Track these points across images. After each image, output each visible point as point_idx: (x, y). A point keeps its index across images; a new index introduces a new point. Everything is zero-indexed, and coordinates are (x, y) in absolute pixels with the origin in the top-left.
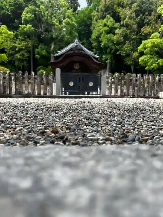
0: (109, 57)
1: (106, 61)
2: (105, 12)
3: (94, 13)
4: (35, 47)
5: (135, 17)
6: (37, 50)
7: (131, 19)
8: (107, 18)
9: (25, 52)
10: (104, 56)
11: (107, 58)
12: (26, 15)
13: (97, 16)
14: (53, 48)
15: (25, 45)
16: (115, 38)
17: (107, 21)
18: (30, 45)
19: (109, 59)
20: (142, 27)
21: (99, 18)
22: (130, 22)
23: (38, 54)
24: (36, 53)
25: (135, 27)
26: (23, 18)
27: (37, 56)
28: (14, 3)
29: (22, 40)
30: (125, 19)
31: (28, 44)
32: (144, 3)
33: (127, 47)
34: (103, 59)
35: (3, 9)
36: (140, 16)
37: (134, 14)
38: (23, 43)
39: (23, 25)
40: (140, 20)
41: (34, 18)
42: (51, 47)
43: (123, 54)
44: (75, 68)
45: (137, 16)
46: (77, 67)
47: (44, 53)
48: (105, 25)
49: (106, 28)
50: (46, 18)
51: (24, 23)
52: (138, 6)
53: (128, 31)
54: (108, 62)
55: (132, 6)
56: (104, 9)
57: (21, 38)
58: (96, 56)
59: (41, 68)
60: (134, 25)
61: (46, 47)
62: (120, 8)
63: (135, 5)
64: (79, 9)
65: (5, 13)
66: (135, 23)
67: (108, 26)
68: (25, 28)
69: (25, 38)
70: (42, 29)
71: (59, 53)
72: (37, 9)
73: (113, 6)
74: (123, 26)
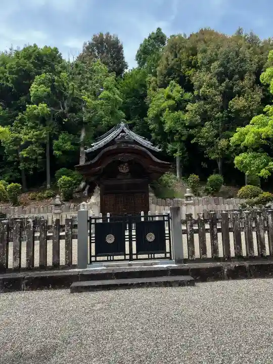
0: (178, 146)
1: (174, 154)
3: (150, 78)
4: (53, 137)
5: (217, 84)
6: (55, 142)
7: (211, 87)
8: (171, 86)
9: (36, 146)
10: (170, 146)
11: (176, 149)
12: (36, 88)
13: (154, 83)
14: (84, 137)
15: (36, 135)
16: (186, 117)
17: (172, 91)
18: (44, 135)
19: (178, 150)
20: (231, 99)
21: (157, 85)
22: (209, 92)
23: (59, 150)
24: (54, 146)
25: (218, 99)
26: (32, 93)
28: (17, 70)
29: (32, 128)
30: (200, 87)
31: (41, 134)
33: (207, 130)
34: (169, 151)
36: (225, 82)
37: (215, 80)
38: (32, 132)
39: (32, 104)
40: (227, 87)
41: (51, 93)
42: (79, 136)
43: (202, 144)
44: (122, 171)
45: (221, 81)
46: (124, 169)
47: (68, 146)
49: (171, 102)
50: (70, 92)
51: (34, 101)
52: (221, 65)
53: (207, 106)
54: (177, 155)
55: (211, 67)
56: (165, 72)
57: (29, 125)
58: (157, 149)
59: (65, 171)
60: (216, 97)
61: (72, 137)
62: (191, 69)
63: (216, 64)
64: (126, 71)
65: (3, 84)
66: (218, 93)
67: (174, 99)
68: (35, 109)
69: (37, 125)
70: (64, 109)
71: (93, 146)
72: (56, 78)
73: (179, 66)
74: (198, 98)
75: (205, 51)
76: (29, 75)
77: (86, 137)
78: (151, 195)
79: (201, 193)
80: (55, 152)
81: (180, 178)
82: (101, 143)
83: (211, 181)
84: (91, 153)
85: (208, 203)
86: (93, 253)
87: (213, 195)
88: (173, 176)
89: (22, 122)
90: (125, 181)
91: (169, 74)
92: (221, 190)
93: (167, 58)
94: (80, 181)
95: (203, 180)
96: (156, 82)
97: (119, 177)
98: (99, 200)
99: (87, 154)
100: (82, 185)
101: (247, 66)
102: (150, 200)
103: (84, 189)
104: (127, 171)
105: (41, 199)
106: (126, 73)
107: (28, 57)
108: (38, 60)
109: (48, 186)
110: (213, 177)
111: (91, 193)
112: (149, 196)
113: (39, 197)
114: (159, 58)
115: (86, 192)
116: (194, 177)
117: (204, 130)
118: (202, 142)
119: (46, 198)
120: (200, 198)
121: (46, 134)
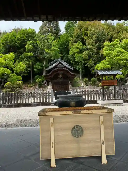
0: (80, 67)
1: (79, 70)
2: (77, 38)
3: (70, 38)
4: (33, 64)
5: (95, 44)
6: (35, 66)
7: (92, 45)
8: (78, 43)
9: (28, 68)
10: (77, 67)
12: (28, 46)
13: (72, 41)
14: (45, 64)
15: (28, 63)
16: (84, 56)
17: (78, 45)
18: (31, 64)
19: (81, 68)
20: (100, 50)
21: (73, 42)
22: (92, 47)
23: (36, 69)
24: (34, 68)
25: (95, 50)
26: (26, 48)
27: (35, 70)
28: (20, 39)
29: (26, 60)
30: (89, 45)
31: (30, 63)
32: (100, 35)
33: (91, 62)
34: (77, 68)
35: (13, 41)
36: (98, 44)
37: (94, 42)
38: (26, 62)
39: (27, 52)
40: (98, 45)
41: (33, 48)
42: (43, 63)
43: (89, 67)
44: (60, 77)
45: (96, 43)
46: (60, 76)
47: (40, 67)
48: (77, 48)
50: (40, 48)
51: (27, 51)
52: (97, 37)
53: (91, 53)
54: (80, 70)
55: (93, 37)
56: (76, 36)
57: (25, 59)
58: (72, 69)
59: (38, 77)
60: (94, 49)
61: (41, 64)
62: (86, 36)
63: (94, 36)
64: (60, 33)
65: (14, 44)
66: (95, 48)
67: (79, 49)
68: (28, 54)
69: (28, 59)
70: (38, 53)
71: (49, 68)
72: (35, 42)
73: (82, 34)
74: (88, 49)
75: (91, 30)
76: (25, 41)
77: (46, 64)
78: (70, 85)
79: (88, 84)
80: (34, 69)
81: (81, 79)
82: (52, 66)
83: (92, 80)
84: (48, 70)
85: (90, 88)
86: (54, 99)
87: (93, 85)
88: (79, 78)
89: (22, 58)
90: (61, 81)
91: (78, 37)
92: (96, 84)
93: (77, 31)
94: (44, 80)
95: (89, 80)
96: (73, 40)
97: (58, 79)
98: (51, 87)
99: (47, 71)
100: (45, 82)
101: (106, 37)
102: (69, 88)
103: (45, 83)
104: (61, 77)
105: (30, 87)
106: (61, 34)
107: (24, 34)
108: (28, 35)
109: (32, 82)
110: (93, 79)
111: (48, 85)
112: (69, 86)
113: (29, 86)
114: (74, 30)
115: (46, 84)
116: (86, 79)
117: (90, 61)
118: (89, 66)
119: (32, 86)
120: (88, 87)
121: (31, 63)
